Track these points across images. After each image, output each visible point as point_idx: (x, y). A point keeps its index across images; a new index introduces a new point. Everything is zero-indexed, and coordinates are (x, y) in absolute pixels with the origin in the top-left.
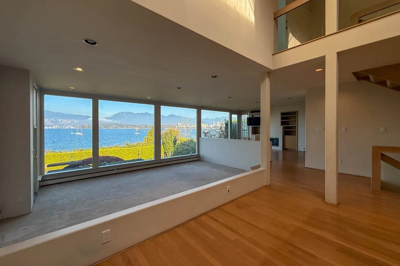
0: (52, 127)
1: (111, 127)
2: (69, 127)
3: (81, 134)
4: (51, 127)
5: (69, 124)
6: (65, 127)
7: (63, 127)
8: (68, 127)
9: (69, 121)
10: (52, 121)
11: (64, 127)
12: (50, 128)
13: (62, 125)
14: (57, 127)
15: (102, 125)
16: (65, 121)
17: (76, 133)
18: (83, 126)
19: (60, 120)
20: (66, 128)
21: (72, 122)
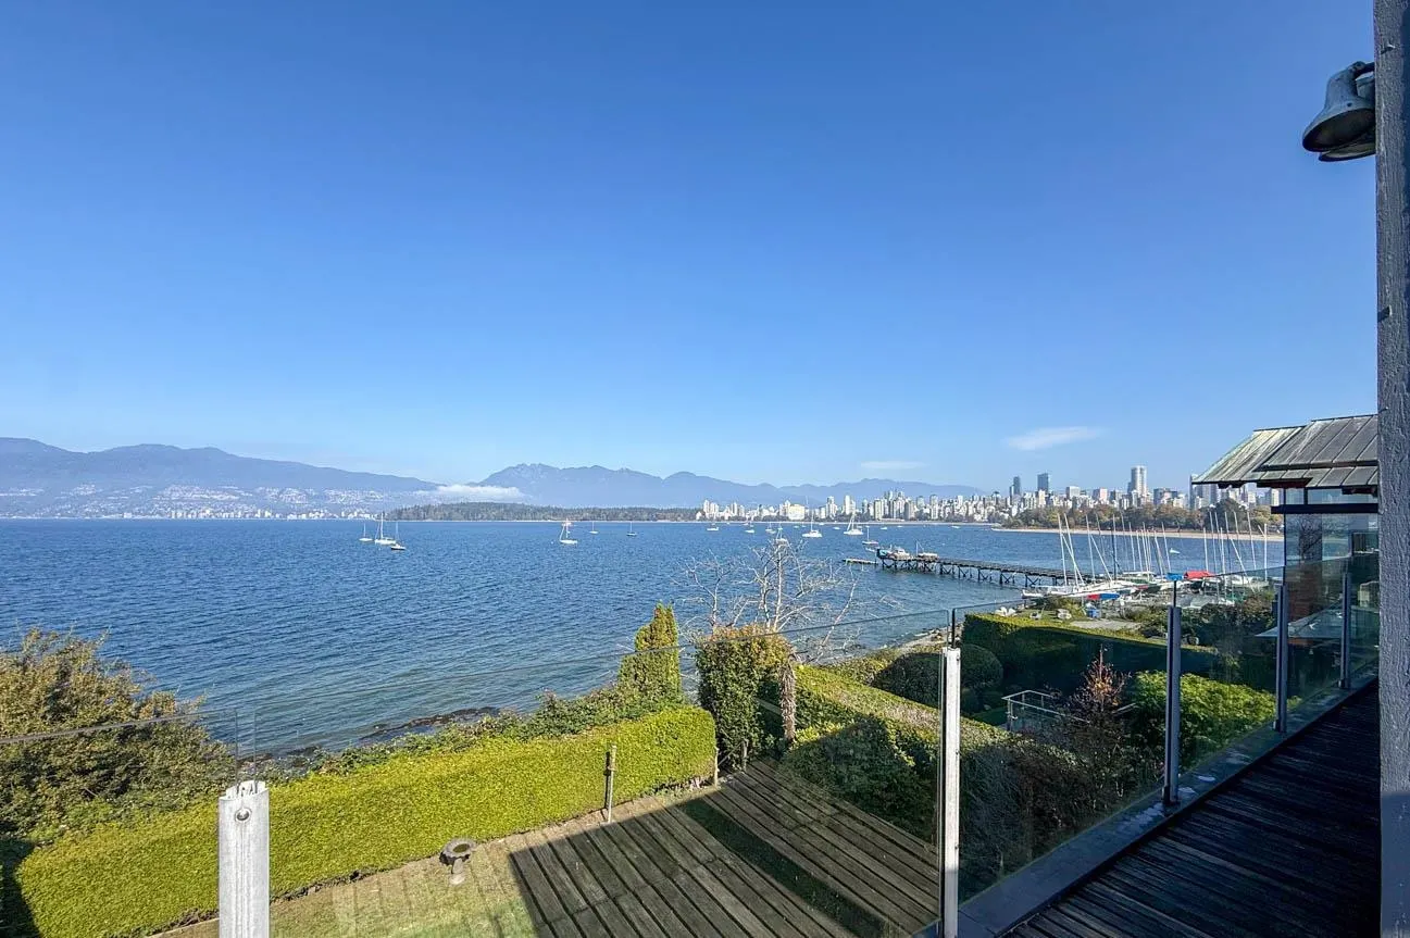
0: (311, 515)
1: (486, 516)
2: (359, 513)
4: (308, 516)
5: (357, 506)
6: (347, 513)
7: (341, 516)
8: (355, 513)
9: (357, 497)
10: (309, 496)
11: (343, 515)
12: (304, 516)
13: (338, 508)
14: (322, 515)
16: (343, 497)
18: (400, 512)
19: (333, 492)
20: (351, 516)
21: (366, 499)
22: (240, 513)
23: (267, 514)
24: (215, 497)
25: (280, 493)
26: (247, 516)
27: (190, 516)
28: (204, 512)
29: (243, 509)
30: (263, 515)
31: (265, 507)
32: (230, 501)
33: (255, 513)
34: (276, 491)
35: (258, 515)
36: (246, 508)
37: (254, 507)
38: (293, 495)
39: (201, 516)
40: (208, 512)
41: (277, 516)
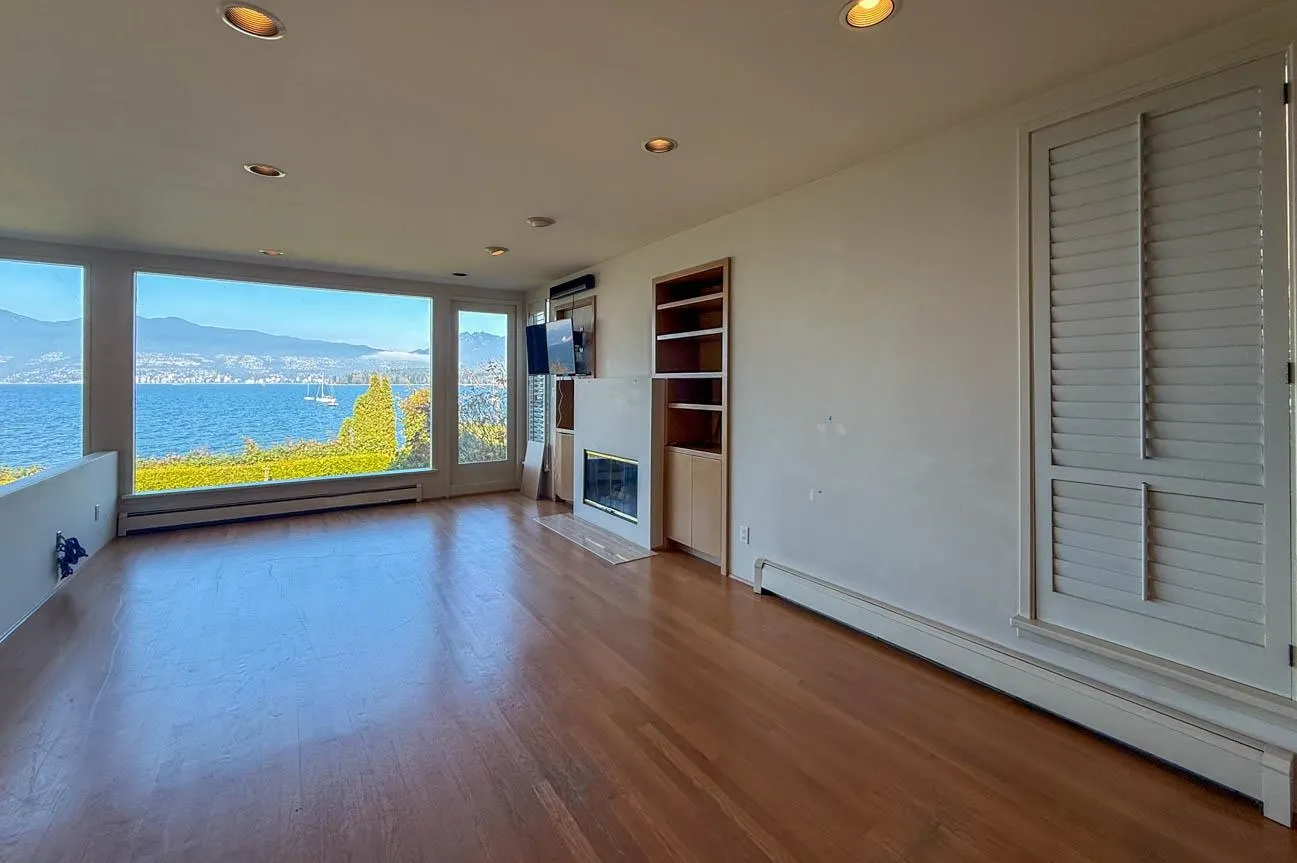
0: (267, 380)
2: (312, 378)
3: (333, 400)
4: (264, 381)
5: (312, 371)
6: (302, 378)
7: (295, 381)
8: (310, 378)
9: (310, 363)
10: (267, 364)
11: (298, 379)
12: (261, 381)
13: (293, 374)
14: (278, 380)
15: (403, 375)
16: (298, 362)
17: (318, 399)
18: (350, 378)
19: (288, 359)
20: (305, 381)
21: (321, 365)
22: (200, 378)
23: (226, 379)
24: (177, 363)
25: (240, 359)
26: (208, 381)
27: (153, 381)
28: (167, 377)
29: (203, 375)
30: (222, 380)
31: (225, 372)
32: (191, 367)
33: (215, 378)
34: (237, 357)
35: (218, 380)
36: (206, 373)
37: (214, 373)
38: (251, 361)
39: (164, 381)
40: (170, 377)
41: (236, 380)
